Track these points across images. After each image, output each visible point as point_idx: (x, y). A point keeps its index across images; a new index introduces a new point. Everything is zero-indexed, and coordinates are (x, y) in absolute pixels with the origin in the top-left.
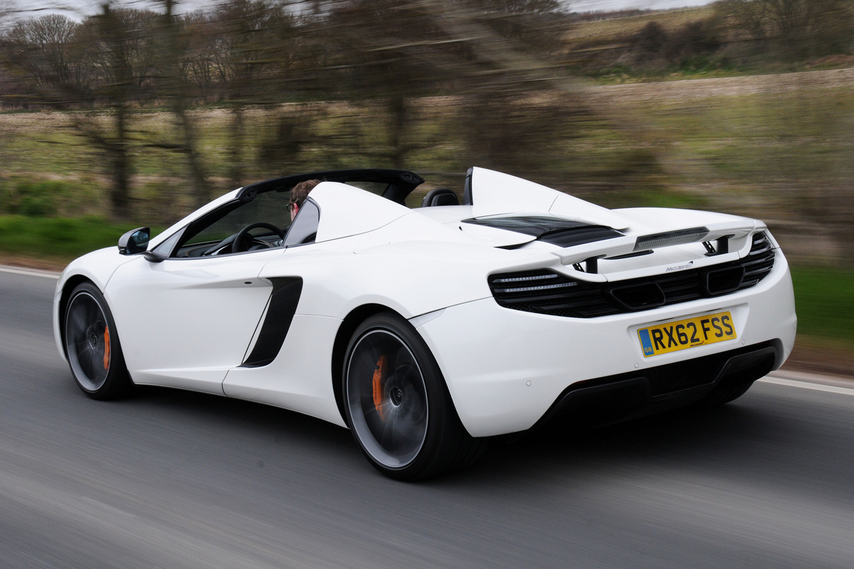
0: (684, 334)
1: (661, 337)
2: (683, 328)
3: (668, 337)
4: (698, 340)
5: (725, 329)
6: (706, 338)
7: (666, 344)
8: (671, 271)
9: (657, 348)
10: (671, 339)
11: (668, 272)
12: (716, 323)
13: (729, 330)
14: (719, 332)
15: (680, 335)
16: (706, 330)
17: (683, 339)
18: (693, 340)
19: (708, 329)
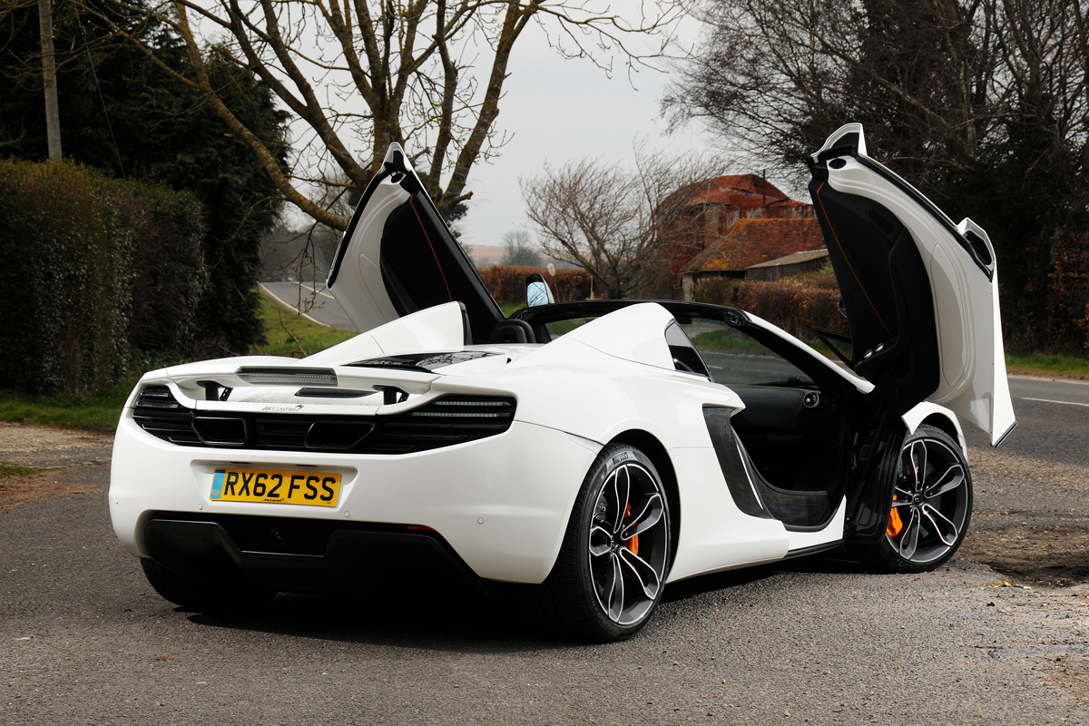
0: (264, 486)
1: (235, 483)
2: (266, 478)
3: (243, 484)
4: (278, 496)
5: (321, 491)
6: (290, 496)
7: (237, 491)
8: (268, 411)
9: (226, 494)
10: (246, 486)
11: (265, 411)
12: (313, 483)
13: (327, 494)
14: (311, 493)
15: (257, 485)
16: (293, 487)
17: (260, 490)
18: (271, 494)
19: (298, 487)
